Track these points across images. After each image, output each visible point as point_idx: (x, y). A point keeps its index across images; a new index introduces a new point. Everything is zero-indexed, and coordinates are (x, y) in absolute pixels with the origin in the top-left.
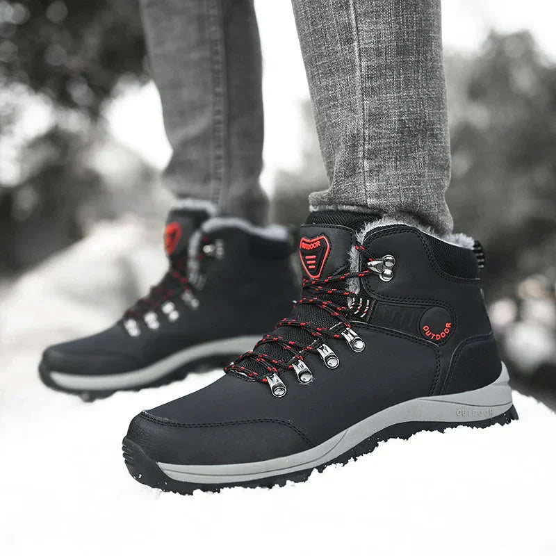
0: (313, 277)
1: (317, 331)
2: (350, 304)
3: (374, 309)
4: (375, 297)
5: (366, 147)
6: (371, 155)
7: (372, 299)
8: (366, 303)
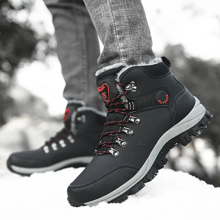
0: (107, 101)
1: (119, 123)
2: (127, 107)
3: (136, 104)
4: (134, 100)
5: (117, 30)
6: (119, 32)
7: (134, 101)
8: (132, 103)
